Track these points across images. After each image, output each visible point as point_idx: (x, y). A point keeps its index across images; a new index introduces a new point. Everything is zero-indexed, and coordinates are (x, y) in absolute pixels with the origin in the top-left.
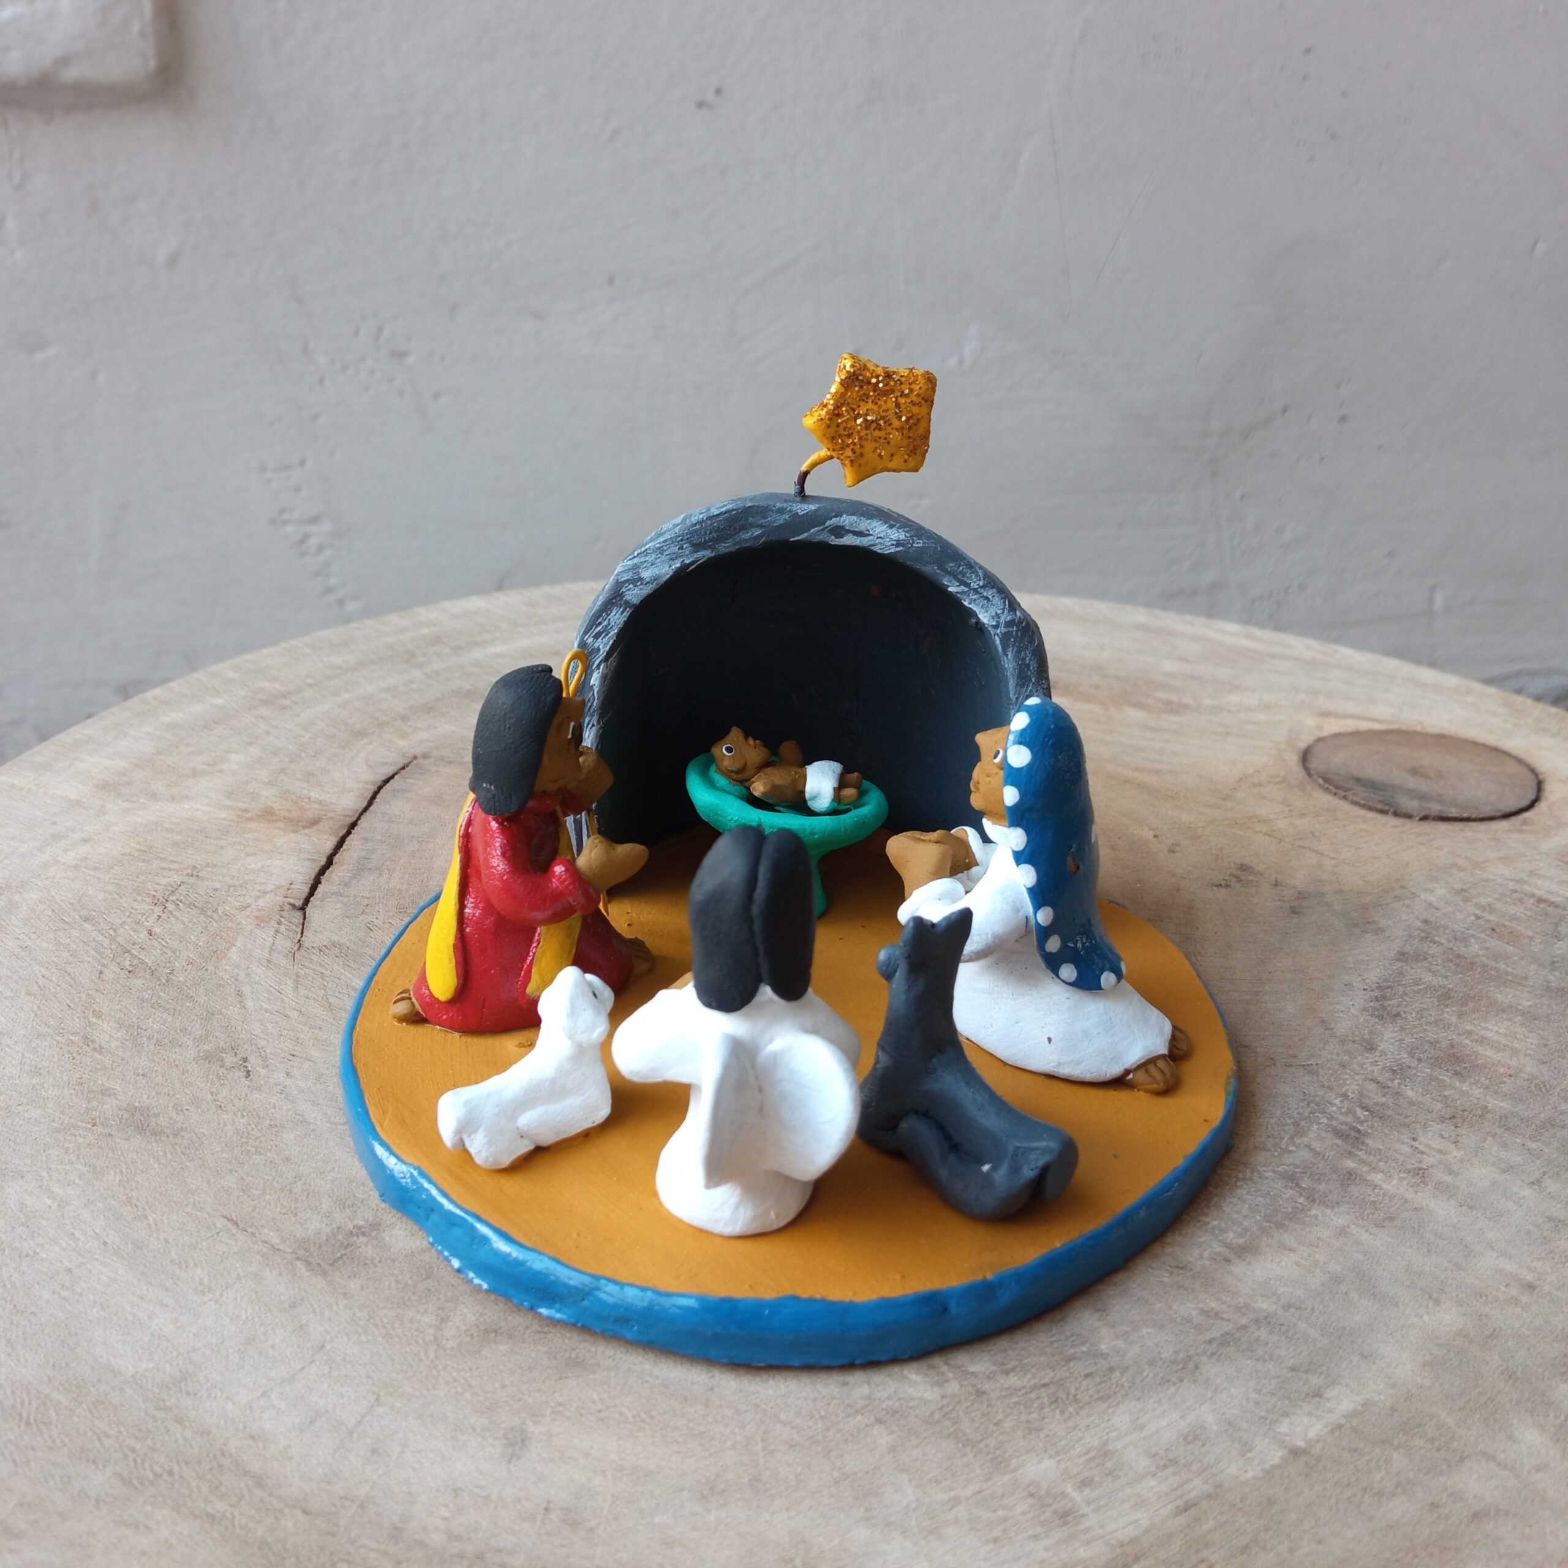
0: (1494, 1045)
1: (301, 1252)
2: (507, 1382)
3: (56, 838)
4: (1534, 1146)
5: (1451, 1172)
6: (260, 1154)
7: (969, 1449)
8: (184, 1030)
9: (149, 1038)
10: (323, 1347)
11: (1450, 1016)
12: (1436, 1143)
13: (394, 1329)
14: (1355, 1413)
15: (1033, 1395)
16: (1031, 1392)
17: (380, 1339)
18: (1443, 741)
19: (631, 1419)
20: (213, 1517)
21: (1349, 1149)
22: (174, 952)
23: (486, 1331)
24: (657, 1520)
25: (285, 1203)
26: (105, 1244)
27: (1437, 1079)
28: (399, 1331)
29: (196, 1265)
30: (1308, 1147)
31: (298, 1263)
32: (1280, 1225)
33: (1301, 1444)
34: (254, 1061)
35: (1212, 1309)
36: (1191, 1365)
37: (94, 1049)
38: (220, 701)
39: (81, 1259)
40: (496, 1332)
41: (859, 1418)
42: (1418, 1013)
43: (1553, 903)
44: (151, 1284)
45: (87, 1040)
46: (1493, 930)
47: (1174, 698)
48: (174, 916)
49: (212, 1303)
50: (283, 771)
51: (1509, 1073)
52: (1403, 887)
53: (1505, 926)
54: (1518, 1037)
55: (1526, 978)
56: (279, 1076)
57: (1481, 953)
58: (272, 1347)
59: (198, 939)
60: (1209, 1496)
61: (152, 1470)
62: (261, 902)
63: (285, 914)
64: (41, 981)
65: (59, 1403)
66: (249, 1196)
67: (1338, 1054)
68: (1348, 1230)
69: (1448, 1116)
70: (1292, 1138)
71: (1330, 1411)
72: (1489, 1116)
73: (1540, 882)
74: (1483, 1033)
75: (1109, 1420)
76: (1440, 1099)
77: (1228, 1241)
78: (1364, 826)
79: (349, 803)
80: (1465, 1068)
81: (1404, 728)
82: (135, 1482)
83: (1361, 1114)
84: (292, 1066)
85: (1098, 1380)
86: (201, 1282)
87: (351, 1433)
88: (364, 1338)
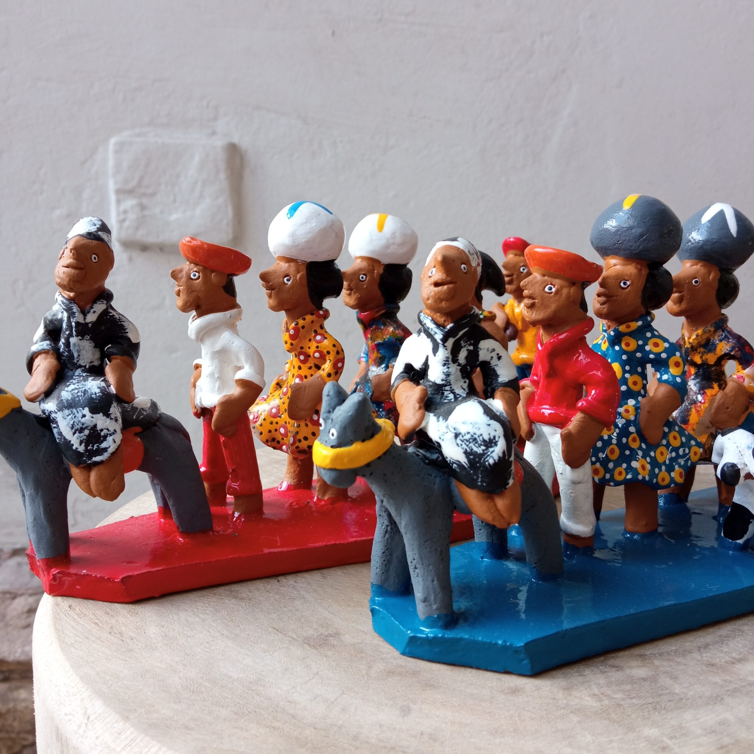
1: (306, 641)
2: (400, 690)
7: (616, 724)
10: (318, 673)
13: (348, 669)
15: (645, 706)
16: (644, 705)
17: (342, 672)
19: (457, 705)
20: (275, 728)
23: (389, 672)
24: (472, 740)
25: (298, 624)
26: (222, 634)
28: (351, 670)
29: (261, 643)
31: (305, 645)
35: (728, 679)
39: (212, 639)
40: (393, 673)
41: (563, 711)
44: (243, 648)
49: (269, 656)
56: (291, 583)
58: (296, 672)
60: (733, 744)
61: (247, 710)
65: (206, 686)
66: (282, 622)
75: (682, 716)
77: (733, 656)
82: (240, 714)
84: (296, 580)
85: (675, 702)
86: (264, 649)
87: (333, 703)
88: (335, 671)
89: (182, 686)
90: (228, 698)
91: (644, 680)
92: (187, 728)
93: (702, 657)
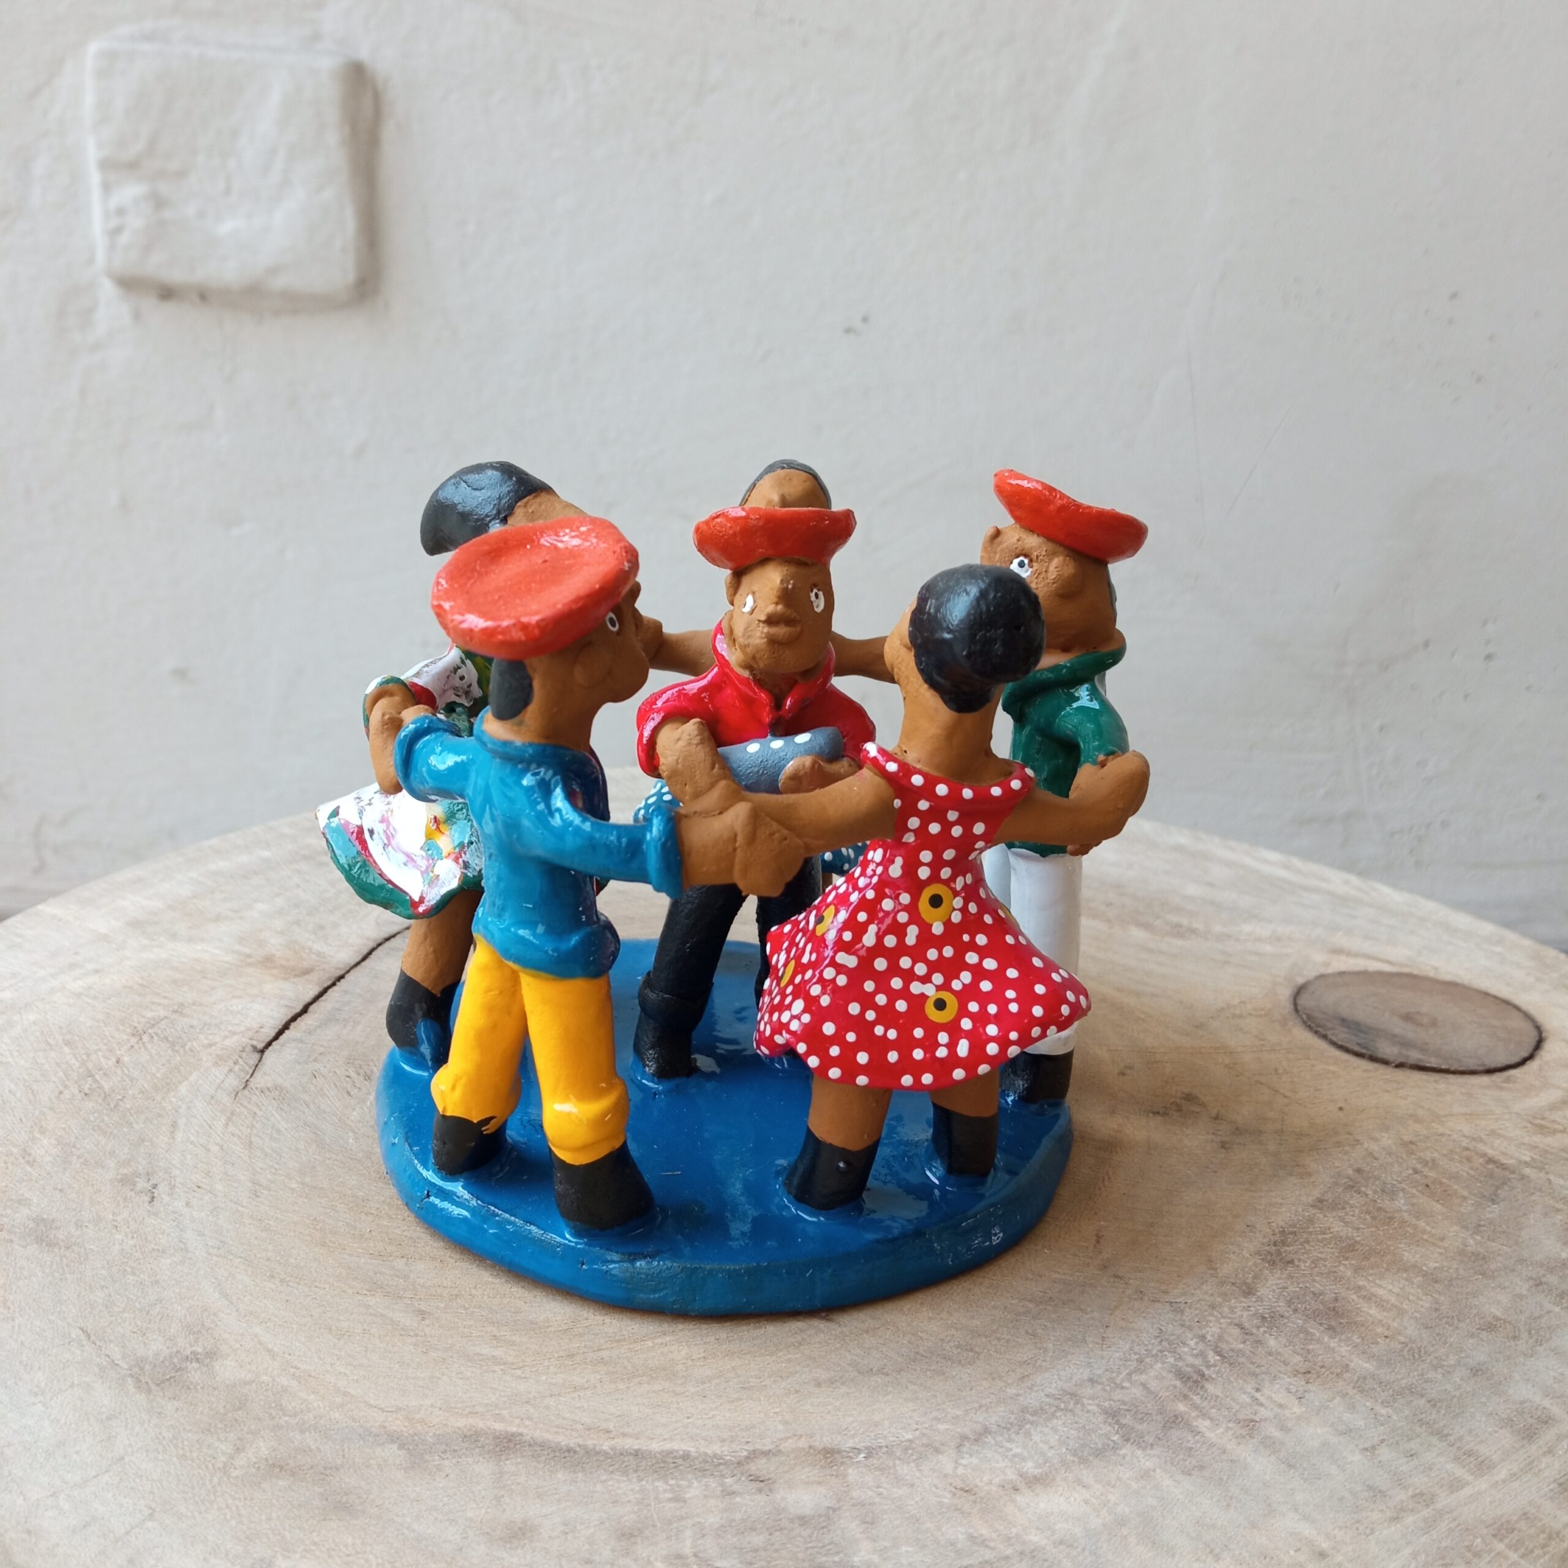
0: (1381, 1304)
1: (136, 1370)
2: (274, 1516)
3: (72, 966)
4: (1383, 1411)
5: (1284, 1428)
6: (134, 1274)
8: (112, 1153)
9: (79, 1157)
10: (121, 1459)
11: (1345, 1270)
12: (1280, 1397)
13: (191, 1451)
17: (175, 1459)
18: (1454, 990)
21: (1186, 1391)
22: (131, 1081)
23: (274, 1465)
25: (139, 1323)
27: (1307, 1332)
28: (195, 1455)
29: (40, 1368)
30: (1144, 1385)
31: (129, 1380)
32: (1083, 1461)
34: (163, 1189)
35: (982, 1535)
37: (28, 1162)
38: (266, 854)
40: (281, 1468)
42: (1313, 1262)
43: (1502, 1165)
45: (25, 1153)
46: (1427, 1186)
47: (1185, 922)
48: (146, 1049)
49: (40, 1405)
50: (298, 923)
51: (1386, 1334)
52: (1349, 1133)
53: (1441, 1183)
54: (1411, 1298)
55: (1442, 1239)
56: (179, 1205)
57: (1404, 1208)
58: (77, 1453)
59: (158, 1070)
62: (227, 1042)
63: (244, 1055)
66: (109, 1312)
67: (1212, 1295)
68: (1152, 1473)
69: (1303, 1370)
70: (1130, 1374)
72: (1347, 1375)
73: (1497, 1142)
74: (1373, 1290)
76: (1302, 1351)
77: (1025, 1469)
78: (1333, 1068)
79: (345, 956)
80: (1341, 1323)
81: (1415, 972)
83: (1212, 1357)
84: (194, 1197)
86: (38, 1384)
87: (117, 1540)
88: (161, 1456)
93: (957, 1466)
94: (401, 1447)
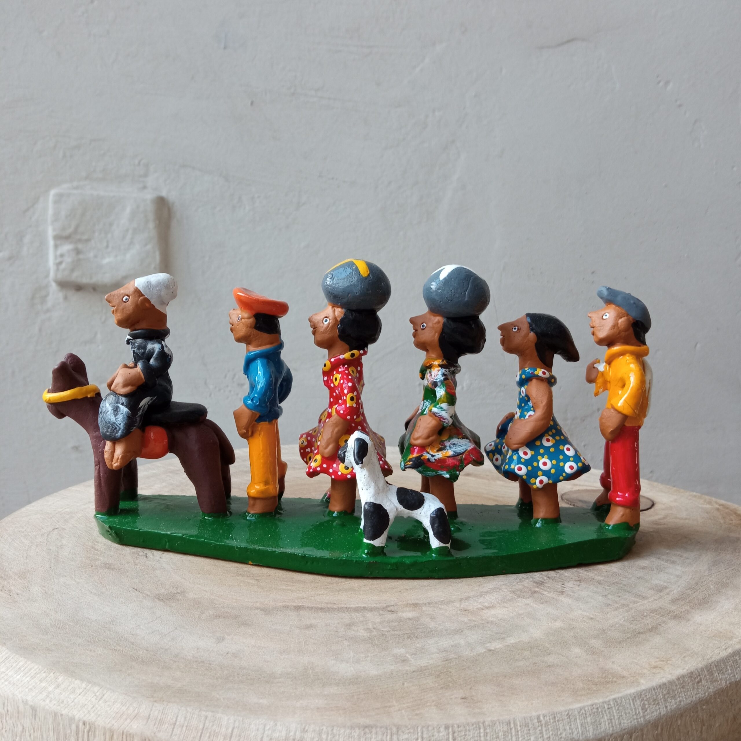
1: (157, 597)
2: (221, 627)
4: (608, 588)
5: (573, 592)
6: (147, 575)
7: (375, 646)
10: (160, 617)
12: (571, 586)
13: (185, 614)
14: (515, 643)
15: (402, 636)
17: (180, 616)
19: (261, 636)
20: (117, 650)
23: (216, 616)
24: (264, 657)
25: (154, 586)
26: (91, 592)
27: (579, 571)
29: (121, 598)
30: (523, 585)
31: (155, 599)
32: (505, 602)
33: (493, 649)
34: (149, 555)
35: (473, 619)
36: (460, 631)
37: (95, 550)
38: (154, 471)
39: (82, 595)
40: (219, 616)
41: (340, 638)
44: (105, 601)
45: (93, 548)
49: (125, 606)
50: (174, 489)
51: (606, 570)
56: (157, 558)
58: (143, 616)
60: (456, 658)
61: (98, 639)
64: (79, 534)
65: (70, 625)
66: (142, 584)
68: (529, 604)
69: (578, 580)
70: (517, 583)
71: (506, 642)
72: (594, 580)
75: (427, 641)
76: (577, 576)
77: (485, 605)
80: (590, 569)
82: (92, 642)
83: (545, 578)
84: (162, 556)
85: (426, 633)
86: (122, 601)
87: (165, 635)
88: (174, 616)
89: (51, 624)
90: (84, 632)
91: (410, 619)
92: (49, 650)
93: (460, 605)
94: (261, 610)
